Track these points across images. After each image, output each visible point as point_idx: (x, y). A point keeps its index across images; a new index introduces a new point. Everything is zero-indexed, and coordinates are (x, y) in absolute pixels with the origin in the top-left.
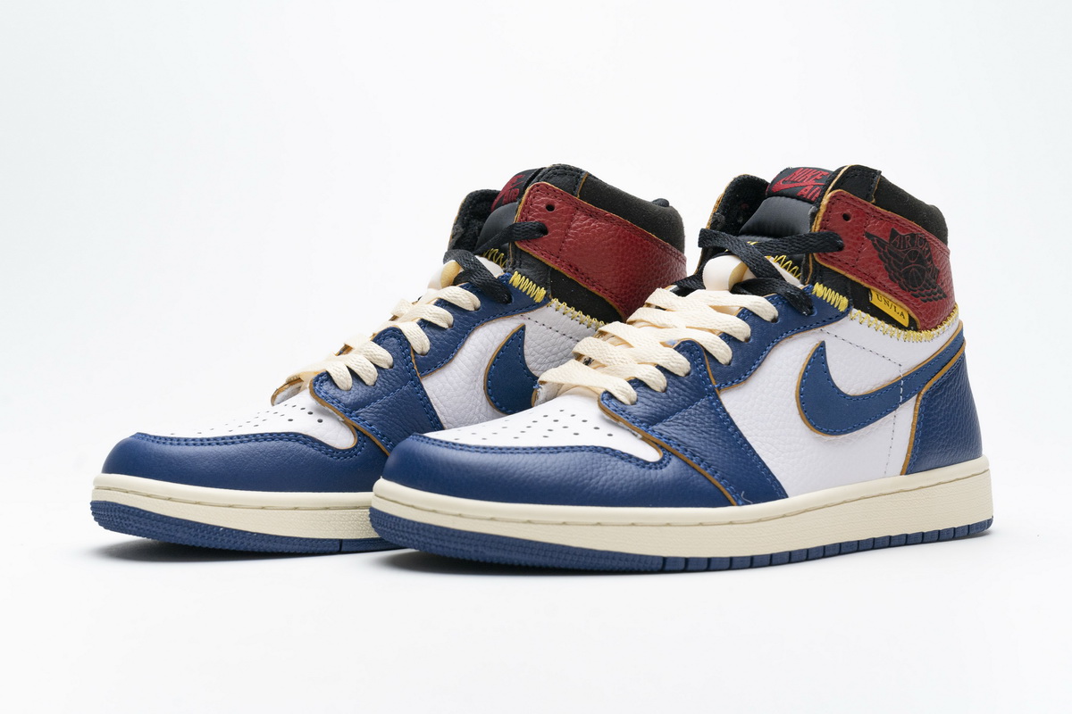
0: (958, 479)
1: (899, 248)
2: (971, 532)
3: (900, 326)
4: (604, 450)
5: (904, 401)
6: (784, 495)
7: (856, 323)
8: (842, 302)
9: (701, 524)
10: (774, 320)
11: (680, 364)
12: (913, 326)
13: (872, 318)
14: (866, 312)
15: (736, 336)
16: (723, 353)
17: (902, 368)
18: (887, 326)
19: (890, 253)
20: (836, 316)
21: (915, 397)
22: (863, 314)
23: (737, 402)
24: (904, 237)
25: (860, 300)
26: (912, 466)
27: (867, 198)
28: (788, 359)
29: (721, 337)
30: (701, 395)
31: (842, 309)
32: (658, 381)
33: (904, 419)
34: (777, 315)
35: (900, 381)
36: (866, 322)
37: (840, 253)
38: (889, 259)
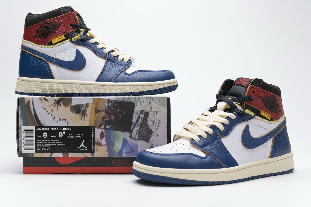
0: (284, 159)
1: (268, 99)
2: (288, 172)
3: (268, 120)
4: (191, 154)
5: (269, 139)
6: (238, 165)
7: (256, 119)
8: (253, 114)
9: (216, 173)
10: (235, 119)
11: (211, 131)
12: (272, 119)
13: (261, 118)
14: (259, 116)
15: (225, 123)
16: (222, 128)
17: (269, 130)
18: (265, 120)
19: (266, 101)
20: (251, 118)
21: (272, 138)
22: (258, 117)
23: (225, 141)
24: (269, 96)
25: (257, 113)
26: (272, 156)
27: (259, 87)
28: (239, 129)
29: (221, 124)
30: (216, 139)
31: (253, 116)
32: (205, 136)
33: (269, 143)
34: (236, 118)
35: (268, 134)
36: (259, 119)
37: (252, 101)
38: (265, 102)
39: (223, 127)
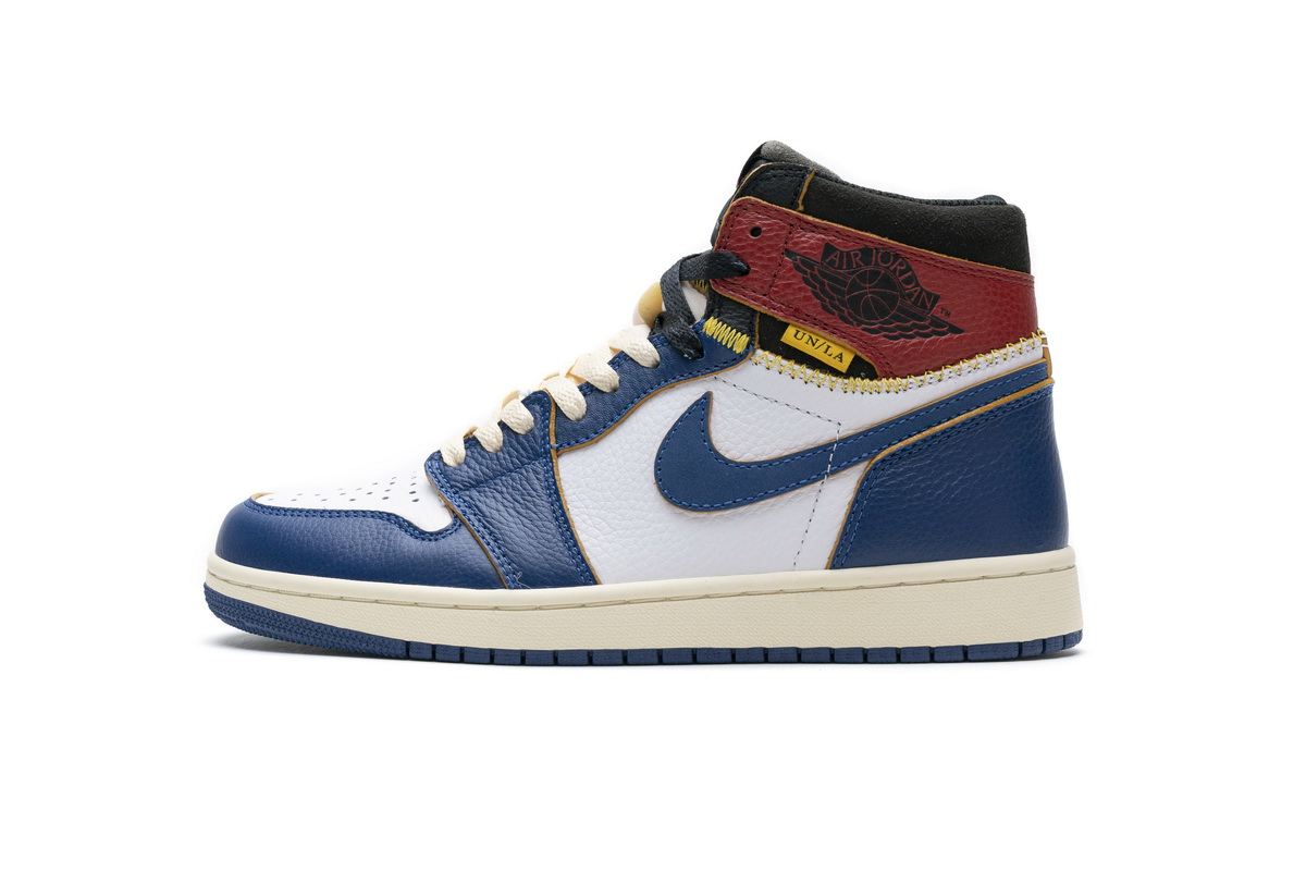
1: (840, 267)
3: (836, 373)
5: (833, 473)
7: (761, 369)
8: (740, 342)
10: (656, 365)
11: (522, 419)
12: (859, 369)
13: (784, 362)
14: (777, 354)
15: (597, 385)
16: (572, 402)
17: (841, 429)
18: (810, 372)
19: (825, 275)
20: (730, 360)
21: (866, 463)
22: (771, 357)
23: (575, 471)
24: (848, 254)
25: (769, 337)
26: (843, 557)
27: (793, 206)
28: (663, 412)
29: (581, 388)
30: (537, 456)
31: (739, 349)
32: (491, 438)
33: (837, 494)
34: (659, 359)
35: (831, 444)
36: (776, 368)
37: (745, 278)
38: (822, 284)
39: (578, 403)
